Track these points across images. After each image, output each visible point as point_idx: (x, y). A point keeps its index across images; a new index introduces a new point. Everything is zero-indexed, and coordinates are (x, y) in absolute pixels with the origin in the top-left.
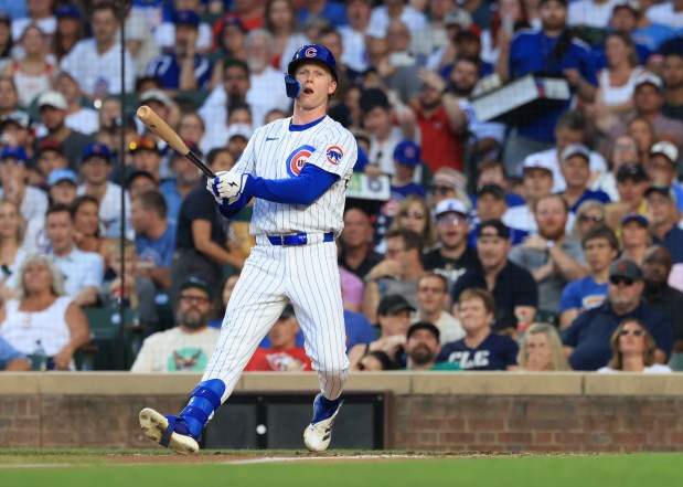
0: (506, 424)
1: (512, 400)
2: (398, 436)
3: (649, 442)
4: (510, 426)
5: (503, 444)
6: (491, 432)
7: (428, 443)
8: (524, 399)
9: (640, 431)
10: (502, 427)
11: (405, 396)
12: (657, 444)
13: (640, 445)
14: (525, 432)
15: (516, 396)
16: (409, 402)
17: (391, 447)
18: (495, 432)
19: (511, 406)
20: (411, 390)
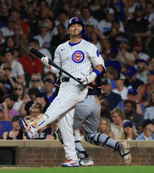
0: (55, 157)
1: (57, 149)
2: (20, 161)
3: (102, 163)
4: (56, 158)
5: (54, 164)
6: (50, 159)
7: (30, 163)
8: (61, 149)
9: (99, 159)
10: (54, 158)
11: (22, 148)
12: (105, 163)
13: (99, 164)
14: (61, 159)
15: (58, 148)
16: (24, 150)
17: (18, 165)
18: (51, 160)
19: (57, 151)
20: (24, 146)
